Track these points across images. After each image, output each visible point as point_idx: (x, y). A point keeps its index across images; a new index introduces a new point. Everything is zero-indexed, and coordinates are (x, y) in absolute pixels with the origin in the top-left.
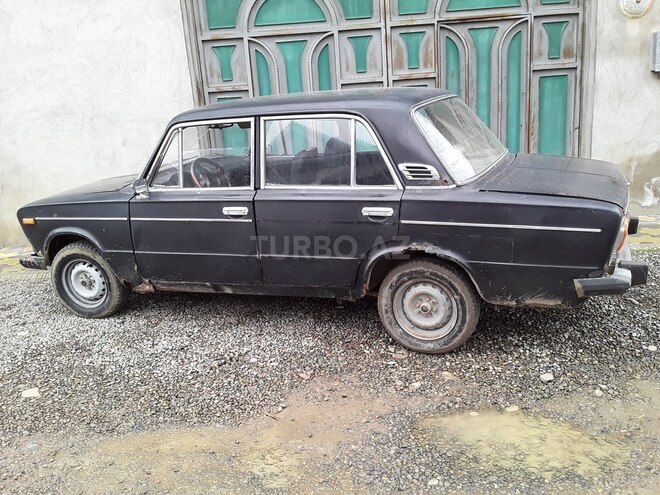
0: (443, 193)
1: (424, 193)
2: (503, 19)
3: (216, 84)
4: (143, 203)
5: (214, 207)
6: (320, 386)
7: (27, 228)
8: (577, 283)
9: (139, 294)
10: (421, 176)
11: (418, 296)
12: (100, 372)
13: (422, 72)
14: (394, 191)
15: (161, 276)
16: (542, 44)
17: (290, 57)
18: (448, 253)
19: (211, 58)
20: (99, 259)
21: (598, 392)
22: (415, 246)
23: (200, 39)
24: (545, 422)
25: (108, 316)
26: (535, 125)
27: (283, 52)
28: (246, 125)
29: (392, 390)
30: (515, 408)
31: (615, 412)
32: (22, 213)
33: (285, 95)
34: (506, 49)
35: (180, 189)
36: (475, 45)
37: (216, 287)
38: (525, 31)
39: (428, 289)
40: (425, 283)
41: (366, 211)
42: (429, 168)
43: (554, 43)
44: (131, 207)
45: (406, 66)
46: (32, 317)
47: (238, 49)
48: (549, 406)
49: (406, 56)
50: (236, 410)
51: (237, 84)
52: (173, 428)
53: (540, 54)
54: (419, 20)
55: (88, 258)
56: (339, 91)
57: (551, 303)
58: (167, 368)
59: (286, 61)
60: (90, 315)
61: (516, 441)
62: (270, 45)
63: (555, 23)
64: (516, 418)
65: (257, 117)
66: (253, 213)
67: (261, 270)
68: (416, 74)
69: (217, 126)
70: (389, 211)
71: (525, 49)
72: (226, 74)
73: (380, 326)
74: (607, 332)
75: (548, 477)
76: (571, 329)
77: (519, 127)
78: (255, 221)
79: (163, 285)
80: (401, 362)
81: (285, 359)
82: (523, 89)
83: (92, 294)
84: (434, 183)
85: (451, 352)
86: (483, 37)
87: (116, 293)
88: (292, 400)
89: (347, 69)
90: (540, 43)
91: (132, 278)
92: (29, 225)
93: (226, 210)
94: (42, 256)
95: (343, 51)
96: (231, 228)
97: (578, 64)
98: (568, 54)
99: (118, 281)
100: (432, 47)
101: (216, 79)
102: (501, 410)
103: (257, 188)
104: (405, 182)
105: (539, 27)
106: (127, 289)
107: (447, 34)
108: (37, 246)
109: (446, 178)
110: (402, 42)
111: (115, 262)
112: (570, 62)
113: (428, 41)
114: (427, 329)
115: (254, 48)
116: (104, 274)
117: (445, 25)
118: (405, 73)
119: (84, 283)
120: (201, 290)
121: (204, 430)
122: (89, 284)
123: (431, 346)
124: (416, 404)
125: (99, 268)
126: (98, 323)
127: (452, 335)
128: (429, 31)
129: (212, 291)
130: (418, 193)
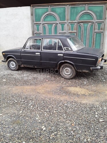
0: (71, 52)
1: (68, 52)
2: (90, 22)
3: (36, 32)
4: (23, 52)
5: (34, 53)
6: (49, 82)
7: (3, 55)
8: (91, 68)
9: (21, 67)
10: (68, 49)
11: (66, 69)
12: (15, 78)
13: (74, 31)
14: (63, 52)
15: (25, 64)
16: (97, 27)
17: (50, 27)
18: (71, 62)
19: (35, 27)
20: (15, 61)
21: (93, 86)
22: (66, 61)
23: (34, 23)
24: (83, 89)
25: (16, 71)
26: (95, 42)
27: (48, 26)
28: (40, 40)
29: (60, 83)
30: (79, 87)
31: (94, 88)
32: (3, 52)
33: (48, 35)
34: (90, 27)
35: (29, 50)
36: (84, 27)
37: (34, 66)
38: (94, 24)
39: (68, 68)
40: (67, 67)
41: (59, 55)
42: (69, 48)
43: (99, 27)
44: (21, 52)
45: (71, 30)
46: (3, 70)
47: (40, 26)
48: (84, 87)
49: (71, 28)
50: (36, 84)
51: (40, 32)
52: (26, 86)
53: (96, 29)
54: (74, 21)
55: (13, 61)
56: (58, 34)
57: (87, 71)
58: (26, 78)
59: (49, 28)
60: (13, 70)
61: (77, 91)
62: (46, 25)
63: (99, 23)
64: (79, 88)
65: (42, 38)
66: (40, 54)
67: (41, 64)
68: (73, 31)
69: (36, 39)
70: (62, 55)
71: (93, 28)
72: (38, 30)
73: (60, 75)
74: (98, 78)
75: (81, 95)
76: (92, 77)
77: (91, 42)
78: (41, 56)
79: (25, 66)
80: (63, 80)
81: (44, 78)
82: (93, 35)
83: (13, 67)
84: (70, 51)
85: (71, 79)
86: (86, 25)
87: (17, 67)
88: (45, 84)
89: (60, 30)
90: (96, 27)
91: (20, 64)
92: (4, 54)
93: (36, 54)
94: (6, 60)
95: (59, 26)
96: (37, 57)
97: (103, 31)
98: (102, 29)
99: (18, 65)
100: (76, 27)
101: (36, 31)
102: (77, 87)
103: (41, 50)
104: (65, 50)
105: (96, 24)
106: (19, 66)
107: (79, 24)
108: (5, 58)
109: (72, 50)
110: (70, 25)
111: (18, 61)
112: (102, 31)
113: (75, 25)
114: (67, 75)
115: (43, 25)
116: (16, 63)
117: (79, 23)
118: (71, 31)
119: (12, 65)
120: (31, 67)
121: (31, 86)
122: (13, 65)
123: (68, 78)
124: (64, 85)
125: (15, 62)
126: (14, 71)
127: (71, 76)
128: (76, 24)
129: (33, 67)
130: (67, 52)
